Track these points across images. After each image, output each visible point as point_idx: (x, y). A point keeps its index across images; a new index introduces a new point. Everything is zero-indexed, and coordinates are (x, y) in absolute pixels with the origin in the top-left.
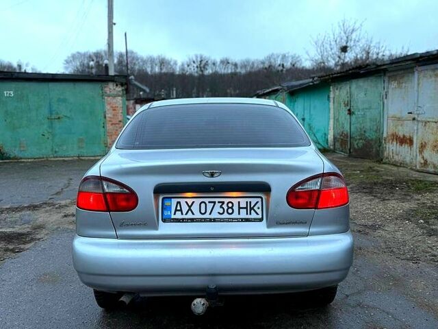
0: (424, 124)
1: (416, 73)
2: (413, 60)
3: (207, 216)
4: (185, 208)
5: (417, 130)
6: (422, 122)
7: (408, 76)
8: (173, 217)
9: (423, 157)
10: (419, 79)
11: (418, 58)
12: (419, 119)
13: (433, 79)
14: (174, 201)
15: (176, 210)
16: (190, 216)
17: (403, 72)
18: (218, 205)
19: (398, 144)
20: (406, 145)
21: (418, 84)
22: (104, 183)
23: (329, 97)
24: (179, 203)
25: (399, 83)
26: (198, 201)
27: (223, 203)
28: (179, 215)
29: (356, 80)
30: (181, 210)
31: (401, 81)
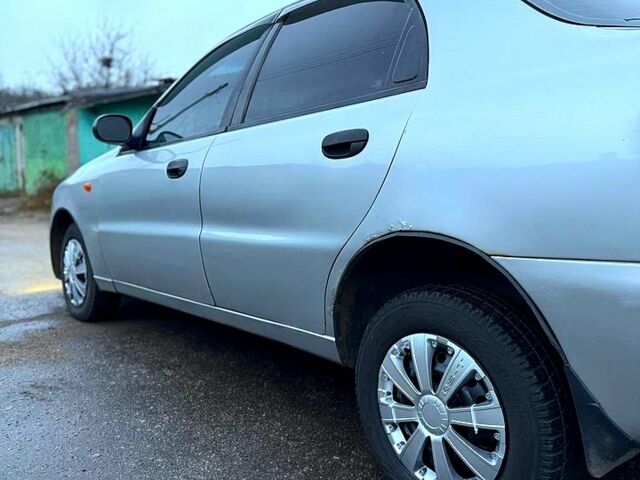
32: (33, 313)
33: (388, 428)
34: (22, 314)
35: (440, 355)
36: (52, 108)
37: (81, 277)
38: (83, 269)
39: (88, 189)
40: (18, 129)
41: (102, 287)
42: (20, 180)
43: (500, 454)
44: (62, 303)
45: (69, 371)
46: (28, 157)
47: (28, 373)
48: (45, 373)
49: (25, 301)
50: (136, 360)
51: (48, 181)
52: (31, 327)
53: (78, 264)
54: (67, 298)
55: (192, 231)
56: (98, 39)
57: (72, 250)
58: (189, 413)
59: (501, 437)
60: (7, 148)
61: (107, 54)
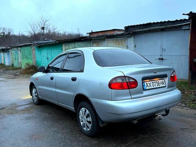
1: (106, 41)
2: (106, 36)
3: (154, 87)
4: (149, 85)
7: (101, 42)
8: (147, 88)
11: (108, 36)
13: (113, 43)
14: (145, 83)
15: (147, 86)
16: (151, 88)
17: (99, 40)
18: (156, 83)
22: (126, 78)
23: (62, 49)
24: (147, 83)
25: (97, 44)
26: (151, 82)
27: (157, 82)
28: (148, 88)
29: (77, 43)
30: (148, 86)
31: (99, 44)
32: (26, 103)
33: (81, 122)
34: (24, 104)
35: (85, 111)
36: (28, 46)
37: (36, 96)
38: (36, 95)
39: (37, 79)
40: (19, 51)
41: (40, 98)
42: (20, 65)
43: (91, 124)
44: (32, 101)
45: (34, 115)
46: (22, 58)
47: (26, 115)
48: (30, 115)
49: (25, 100)
50: (46, 112)
51: (28, 66)
52: (26, 106)
53: (35, 93)
54: (33, 100)
55: (54, 90)
56: (40, 22)
57: (34, 91)
58: (54, 121)
59: (91, 122)
60: (16, 56)
61: (43, 26)
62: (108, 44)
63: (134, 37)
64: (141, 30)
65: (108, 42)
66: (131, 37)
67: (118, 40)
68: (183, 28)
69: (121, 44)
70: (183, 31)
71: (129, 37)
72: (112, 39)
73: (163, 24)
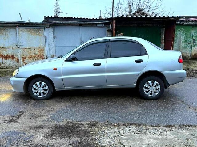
0: (23, 49)
1: (17, 29)
5: (20, 52)
6: (22, 49)
7: (8, 30)
9: (25, 62)
10: (19, 32)
12: (20, 48)
13: (26, 32)
17: (3, 27)
19: (4, 59)
20: (10, 59)
21: (19, 34)
33: (145, 92)
37: (46, 90)
38: (46, 88)
43: (160, 90)
55: (104, 74)
62: (20, 32)
63: (53, 28)
64: (61, 22)
65: (20, 30)
66: (49, 27)
67: (34, 29)
68: (98, 26)
69: (37, 34)
70: (97, 28)
71: (47, 28)
72: (26, 27)
73: (82, 20)
